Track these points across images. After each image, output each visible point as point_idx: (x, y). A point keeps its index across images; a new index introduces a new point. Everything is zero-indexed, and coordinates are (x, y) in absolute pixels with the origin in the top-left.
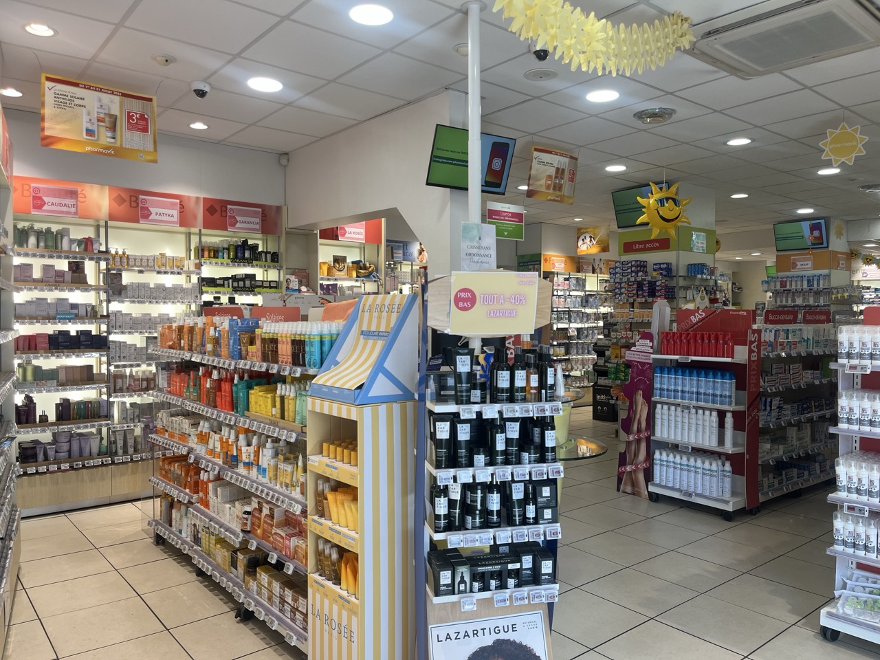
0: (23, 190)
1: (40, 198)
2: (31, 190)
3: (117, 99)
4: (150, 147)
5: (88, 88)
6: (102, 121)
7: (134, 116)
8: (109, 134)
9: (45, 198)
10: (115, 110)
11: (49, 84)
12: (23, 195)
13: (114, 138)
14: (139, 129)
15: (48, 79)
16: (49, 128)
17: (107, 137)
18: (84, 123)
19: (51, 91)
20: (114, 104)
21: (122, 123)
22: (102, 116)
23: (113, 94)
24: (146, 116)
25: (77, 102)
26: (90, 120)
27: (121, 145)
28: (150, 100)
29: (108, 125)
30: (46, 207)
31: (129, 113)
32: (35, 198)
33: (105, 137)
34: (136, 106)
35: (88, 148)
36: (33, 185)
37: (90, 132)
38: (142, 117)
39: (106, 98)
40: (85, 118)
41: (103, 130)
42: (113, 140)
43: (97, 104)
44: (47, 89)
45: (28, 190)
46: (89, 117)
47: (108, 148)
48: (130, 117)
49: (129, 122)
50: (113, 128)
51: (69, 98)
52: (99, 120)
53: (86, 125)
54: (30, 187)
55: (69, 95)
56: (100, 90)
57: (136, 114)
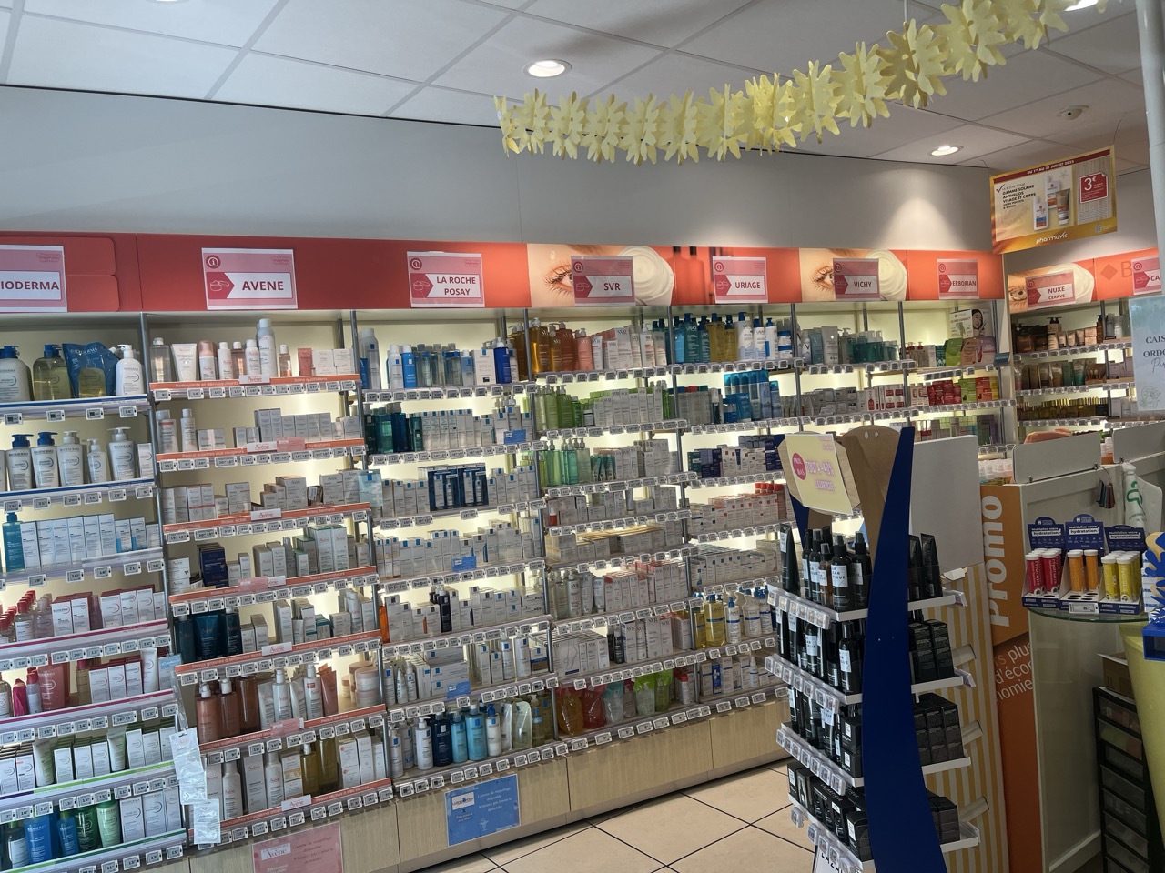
0: (1123, 270)
1: (1143, 274)
2: (1132, 267)
3: (1069, 169)
4: (1109, 214)
5: (1037, 172)
6: (1053, 203)
7: (1089, 181)
8: (1062, 215)
9: (1148, 273)
10: (1068, 185)
11: (997, 186)
12: (1123, 276)
13: (1067, 218)
14: (1095, 195)
15: (996, 181)
16: (1000, 234)
17: (1059, 219)
18: (1035, 211)
19: (999, 191)
20: (1065, 177)
21: (1077, 196)
22: (1053, 197)
23: (1064, 165)
24: (1103, 176)
25: (1026, 192)
26: (1041, 207)
27: (1075, 223)
28: (1108, 152)
29: (1060, 206)
30: (1150, 283)
31: (1083, 180)
32: (1136, 275)
33: (1057, 221)
34: (1090, 169)
35: (1038, 241)
36: (1133, 261)
37: (1041, 222)
38: (1100, 179)
39: (1055, 174)
40: (1036, 207)
41: (1054, 213)
42: (1065, 221)
43: (1048, 185)
44: (996, 192)
45: (1128, 268)
46: (1039, 205)
47: (1060, 233)
48: (1085, 184)
49: (1083, 191)
50: (1066, 207)
51: (1018, 191)
52: (1050, 204)
53: (1036, 214)
54: (1130, 263)
55: (1018, 188)
56: (1050, 168)
57: (1092, 177)
